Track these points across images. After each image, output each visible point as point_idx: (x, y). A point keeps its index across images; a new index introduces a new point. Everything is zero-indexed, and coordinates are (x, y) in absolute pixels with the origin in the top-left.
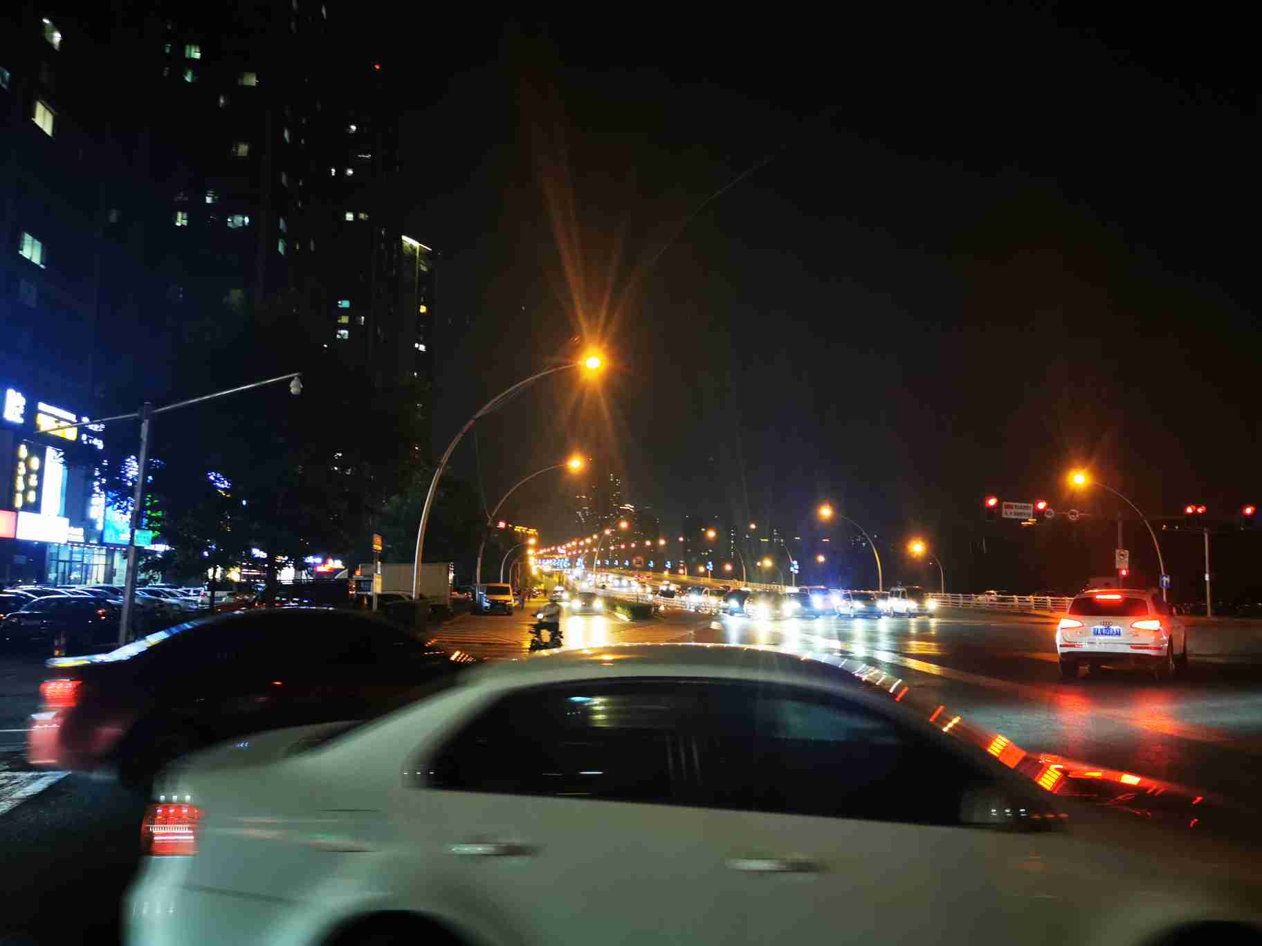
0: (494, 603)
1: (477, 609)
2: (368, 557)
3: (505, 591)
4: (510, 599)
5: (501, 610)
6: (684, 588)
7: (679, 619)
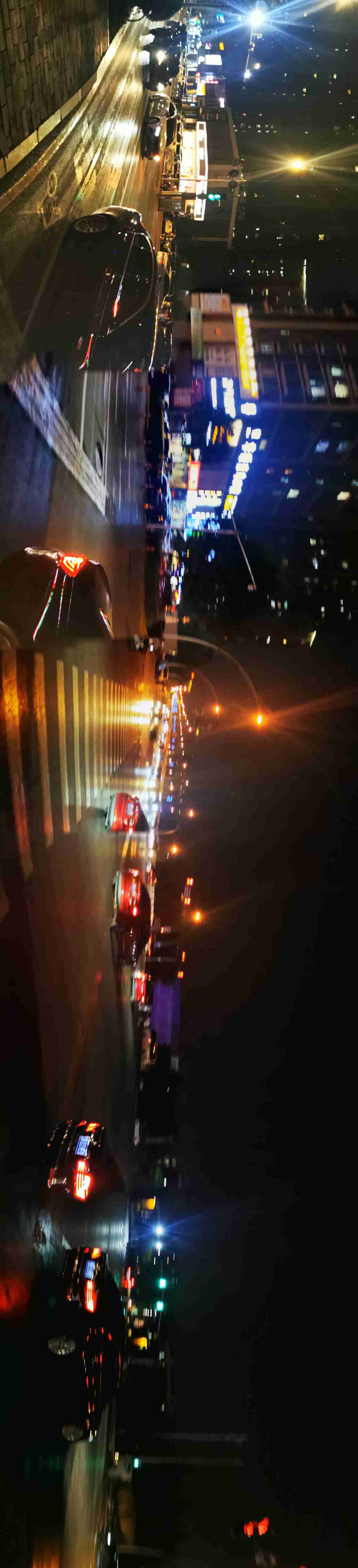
0: (160, 672)
1: (157, 664)
2: (180, 616)
3: (165, 676)
4: (162, 678)
5: (157, 673)
6: (163, 754)
7: (151, 751)
